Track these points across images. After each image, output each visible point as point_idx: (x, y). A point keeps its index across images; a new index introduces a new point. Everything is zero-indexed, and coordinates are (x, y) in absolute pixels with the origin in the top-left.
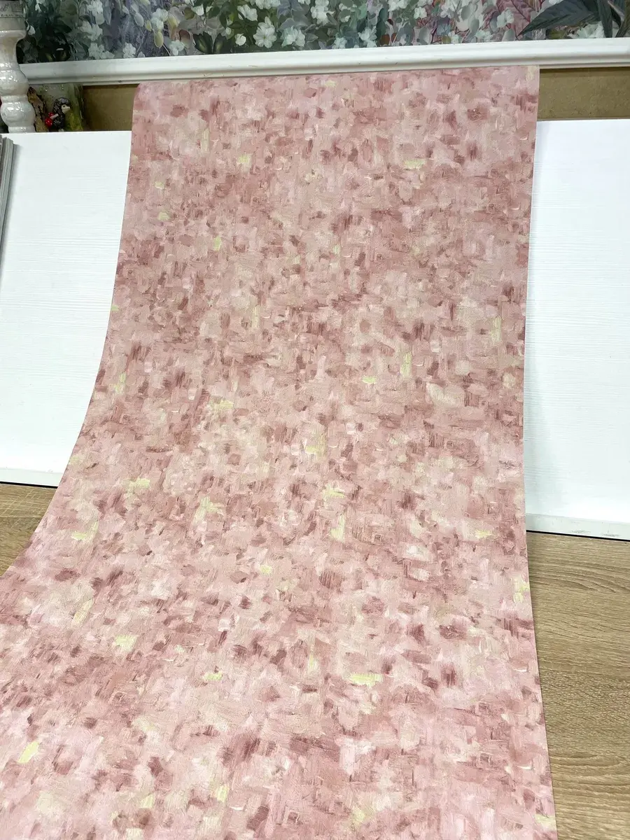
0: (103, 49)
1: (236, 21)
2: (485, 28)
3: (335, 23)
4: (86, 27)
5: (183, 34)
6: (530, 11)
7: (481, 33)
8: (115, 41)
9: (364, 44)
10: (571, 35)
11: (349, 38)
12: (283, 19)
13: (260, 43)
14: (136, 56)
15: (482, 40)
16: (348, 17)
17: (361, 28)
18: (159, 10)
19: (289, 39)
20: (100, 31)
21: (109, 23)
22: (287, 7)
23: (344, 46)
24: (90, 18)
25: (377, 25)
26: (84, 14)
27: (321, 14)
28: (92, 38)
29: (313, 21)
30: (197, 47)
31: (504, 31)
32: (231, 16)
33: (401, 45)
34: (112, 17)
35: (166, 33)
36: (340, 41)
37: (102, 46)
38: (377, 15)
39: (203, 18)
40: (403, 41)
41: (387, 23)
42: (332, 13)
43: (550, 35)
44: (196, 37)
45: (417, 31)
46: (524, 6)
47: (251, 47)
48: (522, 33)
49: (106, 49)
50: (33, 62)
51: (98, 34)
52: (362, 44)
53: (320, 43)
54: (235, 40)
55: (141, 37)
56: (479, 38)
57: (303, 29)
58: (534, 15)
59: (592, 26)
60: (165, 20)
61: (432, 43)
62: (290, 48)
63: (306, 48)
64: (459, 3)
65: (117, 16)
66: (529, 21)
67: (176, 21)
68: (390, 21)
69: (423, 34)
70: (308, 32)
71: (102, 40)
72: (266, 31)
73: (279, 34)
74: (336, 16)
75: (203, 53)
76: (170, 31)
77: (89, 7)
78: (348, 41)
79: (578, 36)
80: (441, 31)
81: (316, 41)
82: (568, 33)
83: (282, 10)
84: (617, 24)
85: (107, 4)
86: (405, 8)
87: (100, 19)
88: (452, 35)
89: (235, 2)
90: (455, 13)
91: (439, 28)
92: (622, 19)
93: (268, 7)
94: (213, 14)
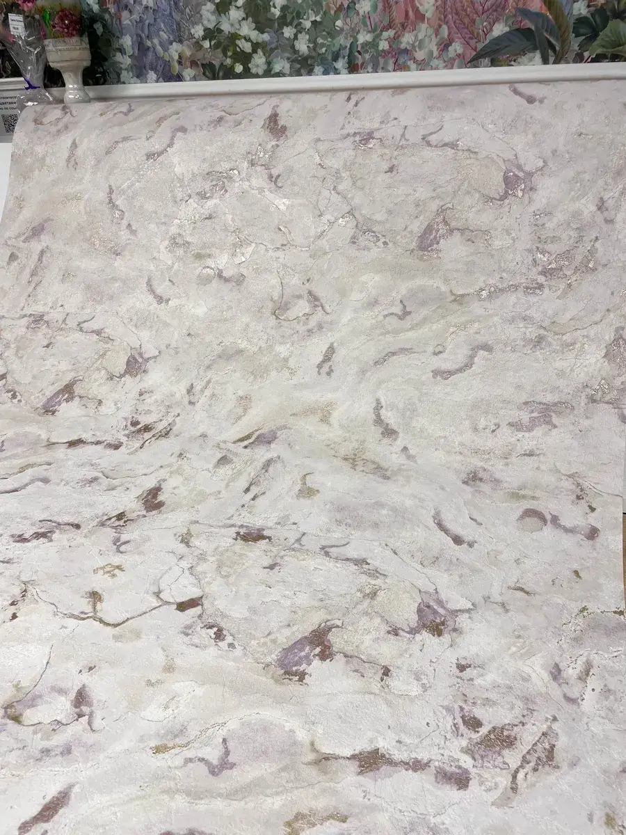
0: (132, 76)
1: (235, 53)
2: (439, 57)
3: (314, 54)
4: (118, 57)
5: (194, 64)
6: (477, 42)
7: (435, 62)
8: (142, 69)
9: (338, 72)
10: (513, 63)
11: (325, 67)
12: (272, 50)
13: (254, 71)
14: (156, 81)
15: (437, 68)
16: (324, 50)
17: (335, 58)
18: (174, 43)
19: (277, 68)
20: (129, 61)
21: (136, 54)
22: (275, 41)
23: (321, 73)
24: (122, 50)
25: (349, 56)
26: (117, 47)
27: (303, 46)
28: (123, 66)
29: (295, 52)
30: (204, 74)
31: (455, 60)
32: (231, 48)
33: (368, 72)
34: (139, 50)
35: (180, 63)
36: (318, 69)
37: (131, 73)
38: (349, 47)
39: (209, 50)
40: (370, 69)
41: (356, 54)
42: (311, 45)
43: (494, 63)
44: (203, 65)
45: (381, 61)
46: (471, 38)
47: (247, 74)
48: (470, 62)
49: (134, 76)
51: (128, 63)
52: (337, 72)
53: (302, 71)
54: (234, 69)
55: (161, 66)
56: (434, 66)
57: (288, 59)
58: (480, 46)
59: (531, 55)
60: (179, 52)
61: (394, 71)
62: (278, 75)
63: (291, 75)
64: (416, 36)
65: (142, 49)
66: (475, 50)
67: (188, 53)
68: (359, 52)
69: (386, 63)
70: (292, 61)
71: (131, 68)
72: (259, 61)
73: (269, 63)
74: (314, 49)
75: (209, 79)
76: (183, 61)
77: (121, 41)
78: (325, 69)
79: (519, 64)
80: (401, 61)
81: (300, 69)
82: (510, 61)
83: (271, 43)
84: (552, 53)
85: (135, 37)
86: (371, 41)
87: (130, 51)
88: (410, 63)
89: (234, 37)
90: (413, 45)
91: (399, 58)
92: (557, 48)
93: (260, 40)
94: (216, 46)
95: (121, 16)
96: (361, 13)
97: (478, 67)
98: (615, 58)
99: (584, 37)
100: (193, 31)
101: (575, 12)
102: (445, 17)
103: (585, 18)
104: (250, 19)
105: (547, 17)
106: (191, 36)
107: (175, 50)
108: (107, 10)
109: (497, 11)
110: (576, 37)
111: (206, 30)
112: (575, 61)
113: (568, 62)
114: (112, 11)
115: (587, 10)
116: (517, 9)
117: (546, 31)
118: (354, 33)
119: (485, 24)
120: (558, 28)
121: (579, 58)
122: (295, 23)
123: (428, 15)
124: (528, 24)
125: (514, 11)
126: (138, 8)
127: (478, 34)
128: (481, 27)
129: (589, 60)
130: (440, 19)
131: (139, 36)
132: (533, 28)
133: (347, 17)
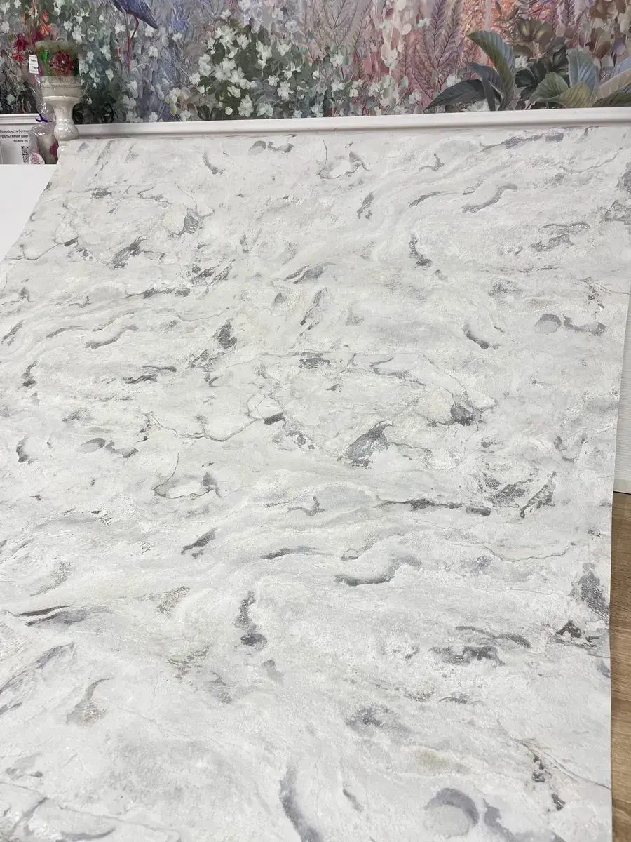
0: (136, 116)
1: (226, 98)
2: (400, 105)
3: (294, 100)
4: (126, 100)
5: (190, 106)
6: (432, 92)
7: (398, 108)
8: (144, 111)
9: (315, 115)
10: (464, 110)
11: (304, 111)
12: (258, 96)
13: (242, 113)
14: (158, 121)
15: (399, 113)
16: (302, 96)
17: (312, 103)
18: (174, 89)
19: (262, 111)
20: (134, 103)
21: (141, 97)
22: (260, 88)
23: (299, 116)
24: (129, 94)
25: (324, 101)
26: (125, 90)
27: (284, 92)
28: (129, 107)
29: (278, 98)
30: (199, 115)
31: (414, 106)
32: (223, 94)
33: (340, 116)
34: (143, 93)
35: (178, 105)
36: (297, 113)
37: (136, 114)
38: (324, 94)
39: (205, 95)
40: (342, 114)
41: (330, 100)
42: (292, 92)
43: (448, 109)
44: (198, 108)
45: (352, 106)
46: (428, 88)
47: (236, 116)
48: (428, 108)
49: (138, 116)
50: (89, 123)
51: (134, 105)
52: (313, 115)
53: (284, 114)
54: (225, 111)
55: (162, 108)
56: (397, 111)
57: (272, 103)
58: (436, 95)
59: (480, 103)
60: (178, 96)
61: (363, 115)
62: (262, 117)
63: (274, 117)
64: (382, 86)
65: (146, 93)
66: (432, 98)
67: (186, 97)
68: (332, 99)
69: (356, 108)
70: (275, 106)
71: (136, 109)
72: (247, 105)
73: (255, 107)
74: (295, 95)
75: (203, 120)
76: (181, 104)
77: (129, 86)
78: (303, 113)
79: (469, 110)
80: (368, 107)
81: (281, 113)
82: (462, 108)
83: (257, 90)
84: (498, 101)
85: (140, 83)
86: (343, 89)
87: (135, 94)
88: (377, 109)
89: (226, 84)
90: (379, 93)
91: (367, 104)
92: (502, 97)
93: (248, 87)
94: (210, 92)
95: (129, 64)
96: (335, 65)
97: (434, 113)
98: (552, 105)
99: (525, 88)
100: (191, 78)
101: (517, 66)
102: (406, 69)
103: (526, 70)
104: (240, 69)
105: (493, 70)
106: (190, 83)
107: (175, 94)
108: (117, 59)
109: (451, 64)
110: (518, 87)
111: (202, 77)
112: (517, 108)
113: (511, 109)
114: (122, 59)
115: (527, 64)
116: (467, 63)
117: (493, 82)
118: (328, 82)
119: (440, 76)
120: (502, 80)
121: (521, 106)
122: (279, 72)
123: (392, 68)
124: (477, 76)
125: (464, 65)
126: (145, 58)
127: (434, 85)
128: (437, 79)
129: (530, 106)
130: (402, 71)
131: (144, 82)
132: (481, 80)
133: (323, 68)
